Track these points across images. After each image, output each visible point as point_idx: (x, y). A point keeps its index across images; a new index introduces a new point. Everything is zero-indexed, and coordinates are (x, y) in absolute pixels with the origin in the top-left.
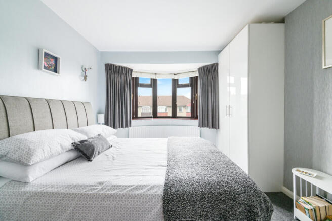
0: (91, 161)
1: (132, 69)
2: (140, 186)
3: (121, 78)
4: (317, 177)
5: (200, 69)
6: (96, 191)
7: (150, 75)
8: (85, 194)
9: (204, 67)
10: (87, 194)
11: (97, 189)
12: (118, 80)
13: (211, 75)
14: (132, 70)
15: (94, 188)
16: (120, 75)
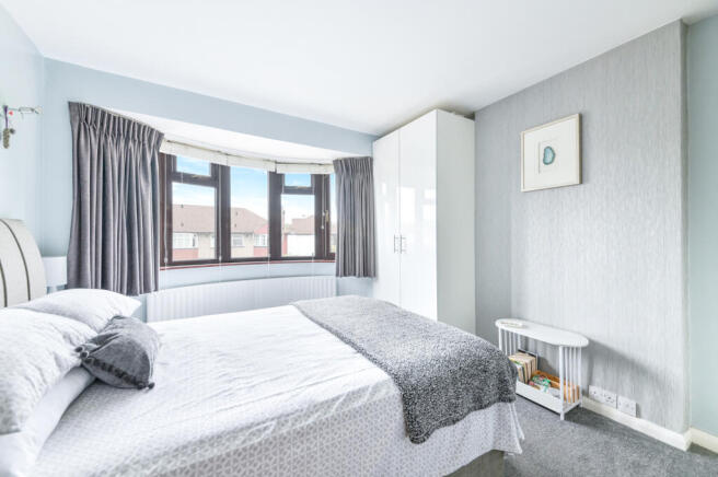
0: (151, 386)
1: (162, 131)
2: (353, 393)
3: (128, 151)
4: (524, 327)
5: (337, 163)
6: (267, 432)
7: (212, 154)
8: (244, 449)
9: (345, 160)
10: (251, 447)
11: (265, 429)
12: (115, 155)
13: (359, 176)
14: (160, 136)
15: (259, 431)
16: (122, 144)
